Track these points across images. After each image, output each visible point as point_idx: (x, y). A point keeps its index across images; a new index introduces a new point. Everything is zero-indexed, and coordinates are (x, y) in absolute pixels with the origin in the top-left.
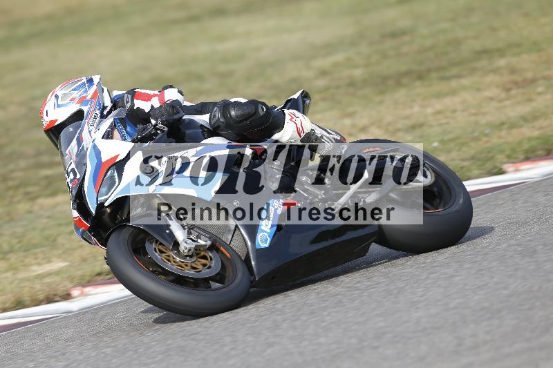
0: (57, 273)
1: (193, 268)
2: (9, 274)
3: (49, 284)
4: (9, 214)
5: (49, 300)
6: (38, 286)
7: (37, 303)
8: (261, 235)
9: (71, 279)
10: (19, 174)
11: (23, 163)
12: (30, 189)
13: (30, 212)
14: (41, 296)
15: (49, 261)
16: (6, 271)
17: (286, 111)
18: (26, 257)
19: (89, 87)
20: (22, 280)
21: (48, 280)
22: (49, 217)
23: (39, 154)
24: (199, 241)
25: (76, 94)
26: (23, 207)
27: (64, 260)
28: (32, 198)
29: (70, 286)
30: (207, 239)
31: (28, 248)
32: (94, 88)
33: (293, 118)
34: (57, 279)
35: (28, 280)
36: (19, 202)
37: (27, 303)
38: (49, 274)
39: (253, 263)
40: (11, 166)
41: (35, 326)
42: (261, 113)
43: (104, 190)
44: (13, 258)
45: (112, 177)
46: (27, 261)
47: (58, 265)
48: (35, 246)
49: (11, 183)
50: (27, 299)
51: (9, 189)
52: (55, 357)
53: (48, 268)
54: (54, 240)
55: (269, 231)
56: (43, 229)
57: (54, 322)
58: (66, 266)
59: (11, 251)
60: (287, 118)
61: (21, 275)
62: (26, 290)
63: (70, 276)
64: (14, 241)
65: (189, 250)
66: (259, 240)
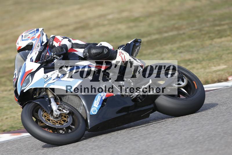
0: (223, 70)
1: (60, 123)
2: (202, 70)
3: (219, 74)
4: (202, 45)
5: (219, 81)
6: (214, 75)
7: (214, 82)
8: (93, 108)
9: (228, 73)
10: (207, 29)
11: (208, 24)
12: (211, 35)
13: (211, 44)
14: (216, 80)
15: (219, 65)
16: (201, 69)
17: (119, 51)
18: (209, 63)
19: (37, 32)
20: (208, 73)
21: (218, 73)
22: (219, 47)
23: (215, 20)
24: (64, 110)
25: (31, 35)
26: (208, 42)
27: (225, 65)
28: (212, 39)
29: (228, 75)
30: (67, 110)
31: (210, 59)
32: (39, 33)
33: (120, 54)
34: (222, 73)
35: (210, 72)
36: (207, 40)
37: (210, 82)
38: (219, 70)
39: (89, 121)
40: (203, 25)
41: (213, 92)
42: (105, 52)
43: (24, 84)
44: (204, 63)
45: (29, 79)
46: (210, 65)
47: (223, 67)
48: (213, 59)
49: (203, 32)
50: (210, 80)
51: (202, 34)
52: (221, 105)
53: (218, 68)
54: (221, 56)
55: (97, 107)
56: (216, 52)
57: (221, 90)
58: (226, 68)
59: (203, 60)
60: (118, 54)
61: (207, 70)
62: (209, 77)
63: (228, 72)
64: (205, 56)
65: (57, 115)
66: (92, 111)
